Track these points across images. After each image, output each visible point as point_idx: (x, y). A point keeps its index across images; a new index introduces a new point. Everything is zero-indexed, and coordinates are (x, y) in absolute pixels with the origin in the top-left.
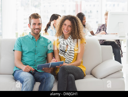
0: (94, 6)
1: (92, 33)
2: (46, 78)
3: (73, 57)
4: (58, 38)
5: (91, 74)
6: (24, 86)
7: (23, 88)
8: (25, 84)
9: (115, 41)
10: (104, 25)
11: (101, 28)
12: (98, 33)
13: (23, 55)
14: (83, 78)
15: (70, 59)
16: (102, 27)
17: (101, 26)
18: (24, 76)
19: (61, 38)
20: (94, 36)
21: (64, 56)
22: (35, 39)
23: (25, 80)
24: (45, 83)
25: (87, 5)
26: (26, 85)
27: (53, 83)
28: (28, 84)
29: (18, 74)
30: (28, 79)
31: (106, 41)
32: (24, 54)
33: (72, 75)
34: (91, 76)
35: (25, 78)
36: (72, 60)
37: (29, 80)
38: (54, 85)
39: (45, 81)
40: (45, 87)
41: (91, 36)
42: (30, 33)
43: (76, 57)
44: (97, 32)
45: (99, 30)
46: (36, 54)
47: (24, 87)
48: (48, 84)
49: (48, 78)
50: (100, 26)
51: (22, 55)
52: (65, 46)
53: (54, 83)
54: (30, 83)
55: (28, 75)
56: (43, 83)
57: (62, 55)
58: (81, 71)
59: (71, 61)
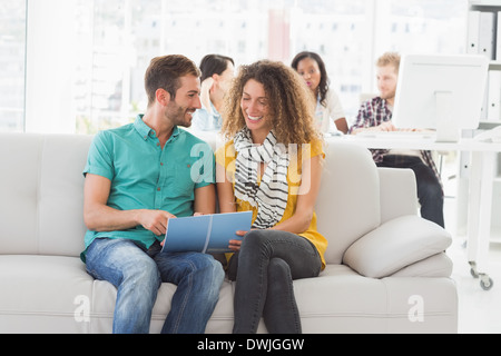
0: (335, 27)
1: (342, 126)
2: (194, 269)
3: (284, 205)
4: (232, 138)
5: (342, 263)
6: (123, 295)
7: (122, 302)
8: (126, 287)
9: (421, 156)
10: (378, 100)
11: (369, 108)
12: (362, 126)
13: (115, 190)
14: (317, 275)
15: (273, 209)
16: (373, 104)
17: (371, 101)
18: (124, 259)
19: (240, 138)
20: (348, 136)
21: (250, 200)
22: (157, 141)
23: (128, 274)
24: (193, 287)
25: (309, 26)
26: (132, 290)
27: (217, 288)
28: (138, 289)
29: (103, 255)
30: (141, 269)
31: (391, 153)
32: (119, 189)
33: (282, 262)
34: (344, 268)
35: (130, 268)
36: (281, 212)
37: (143, 275)
38: (222, 293)
39: (194, 281)
40: (192, 299)
41: (338, 135)
42: (142, 116)
43: (291, 203)
44: (358, 121)
45: (364, 116)
46: (159, 190)
47: (126, 296)
48: (201, 289)
49: (203, 270)
50: (368, 104)
51: (112, 191)
52: (255, 166)
53: (220, 289)
54: (146, 284)
55: (138, 259)
56: (186, 286)
57: (244, 198)
58: (313, 252)
59: (279, 218)
